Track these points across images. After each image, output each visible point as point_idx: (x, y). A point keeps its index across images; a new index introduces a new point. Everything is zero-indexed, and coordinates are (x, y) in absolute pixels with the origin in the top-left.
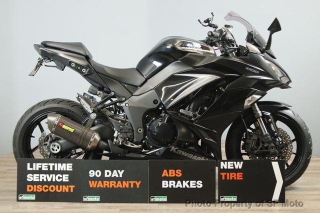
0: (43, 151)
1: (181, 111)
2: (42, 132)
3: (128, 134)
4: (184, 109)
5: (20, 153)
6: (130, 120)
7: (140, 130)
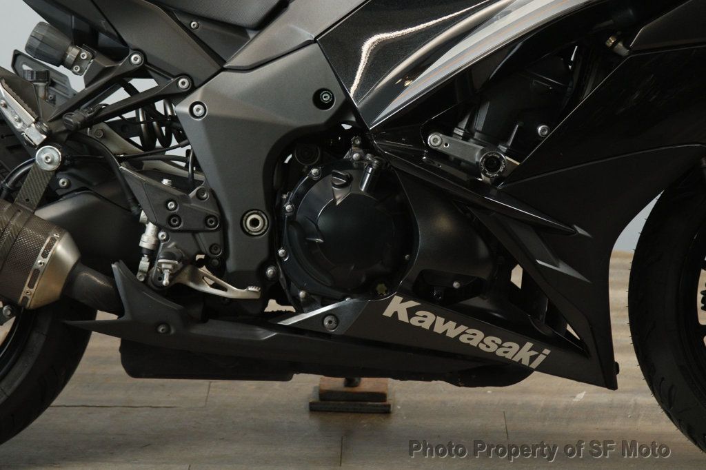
1: (434, 140)
3: (201, 236)
4: (448, 132)
6: (210, 176)
7: (254, 223)
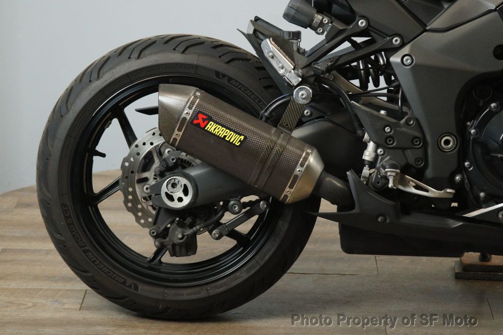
0: (135, 201)
2: (130, 144)
3: (409, 152)
5: (63, 205)
7: (447, 142)
